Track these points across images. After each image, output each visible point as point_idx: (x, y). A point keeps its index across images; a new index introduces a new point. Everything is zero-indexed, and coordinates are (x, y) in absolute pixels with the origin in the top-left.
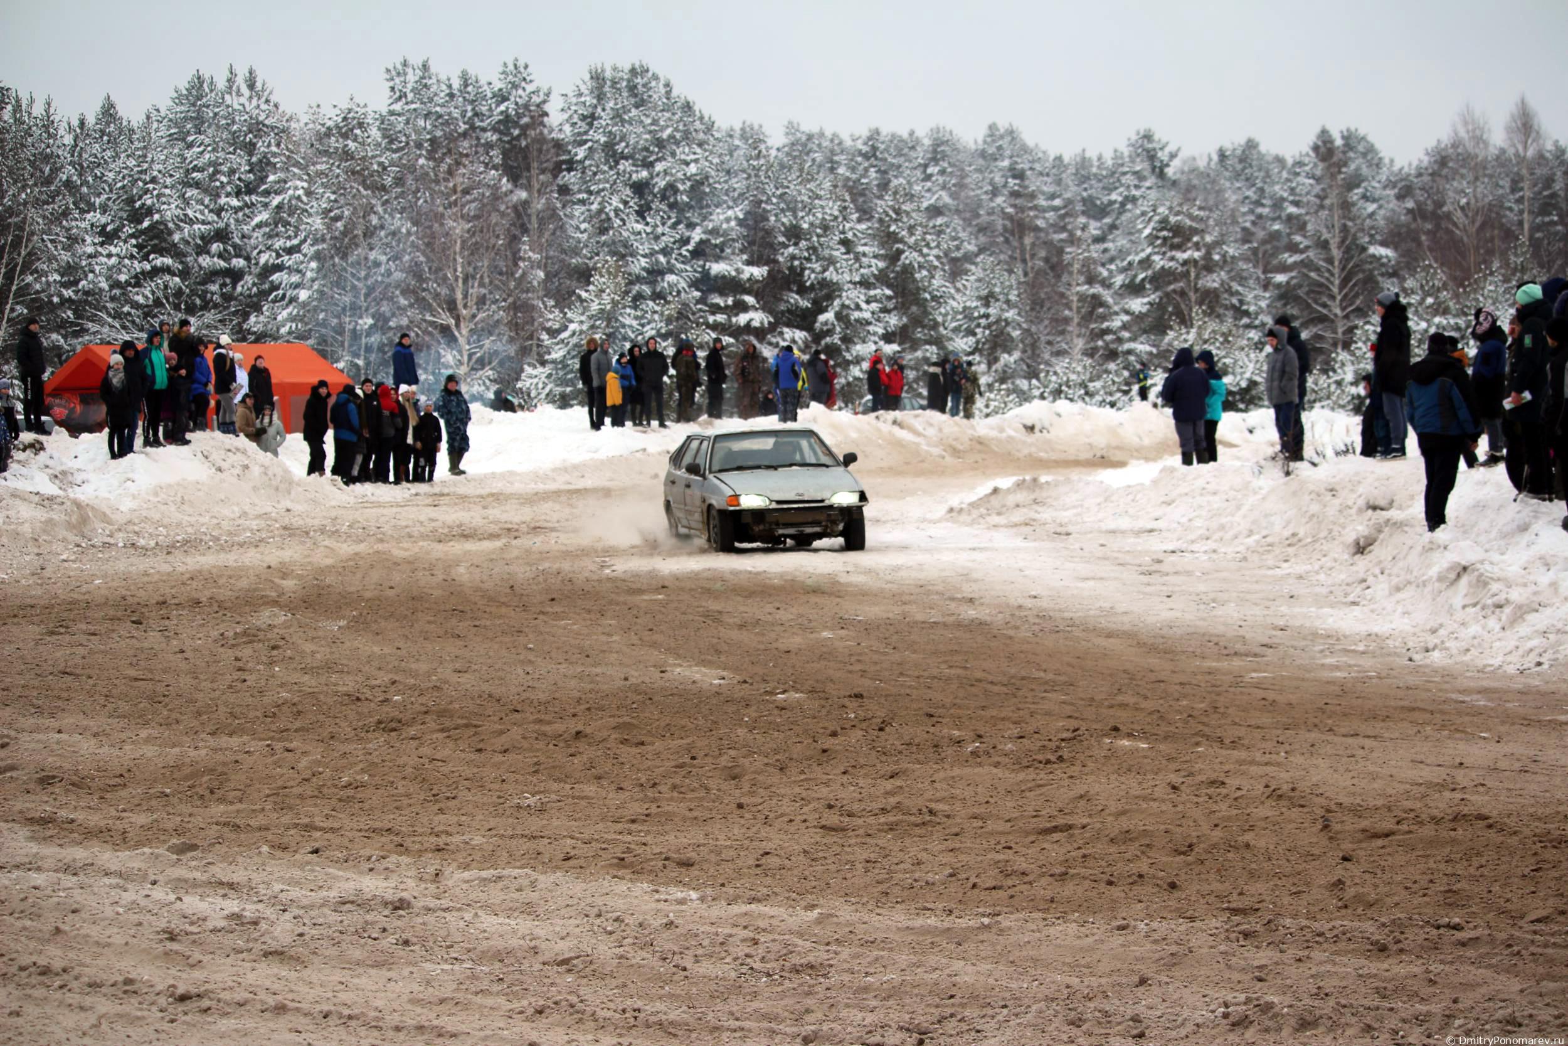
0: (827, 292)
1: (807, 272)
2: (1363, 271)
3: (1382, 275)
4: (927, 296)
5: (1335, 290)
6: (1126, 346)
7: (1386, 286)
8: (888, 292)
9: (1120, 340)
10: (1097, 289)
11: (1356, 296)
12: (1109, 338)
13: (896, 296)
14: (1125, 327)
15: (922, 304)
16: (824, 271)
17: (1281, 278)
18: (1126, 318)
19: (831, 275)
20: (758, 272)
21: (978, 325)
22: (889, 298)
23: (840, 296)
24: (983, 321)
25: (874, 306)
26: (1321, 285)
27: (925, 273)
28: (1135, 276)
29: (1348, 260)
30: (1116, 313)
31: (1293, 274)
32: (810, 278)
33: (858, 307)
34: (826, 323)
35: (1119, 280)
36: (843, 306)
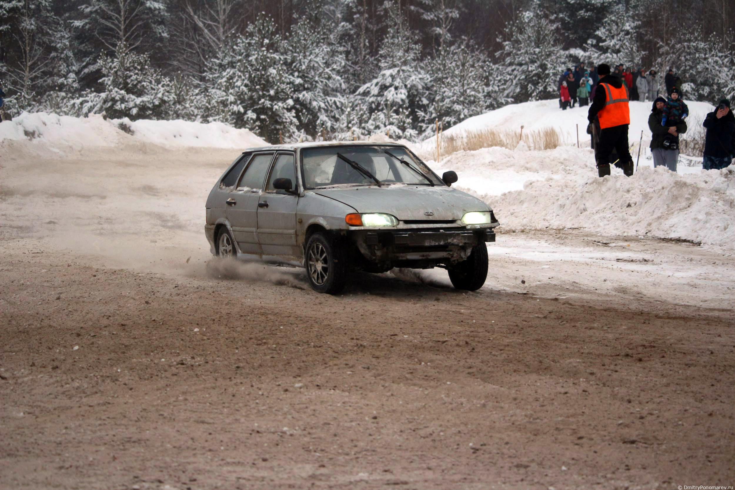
2: (142, 20)
3: (154, 23)
5: (121, 33)
7: (157, 31)
11: (138, 36)
17: (78, 23)
26: (111, 29)
29: (131, 13)
31: (87, 21)
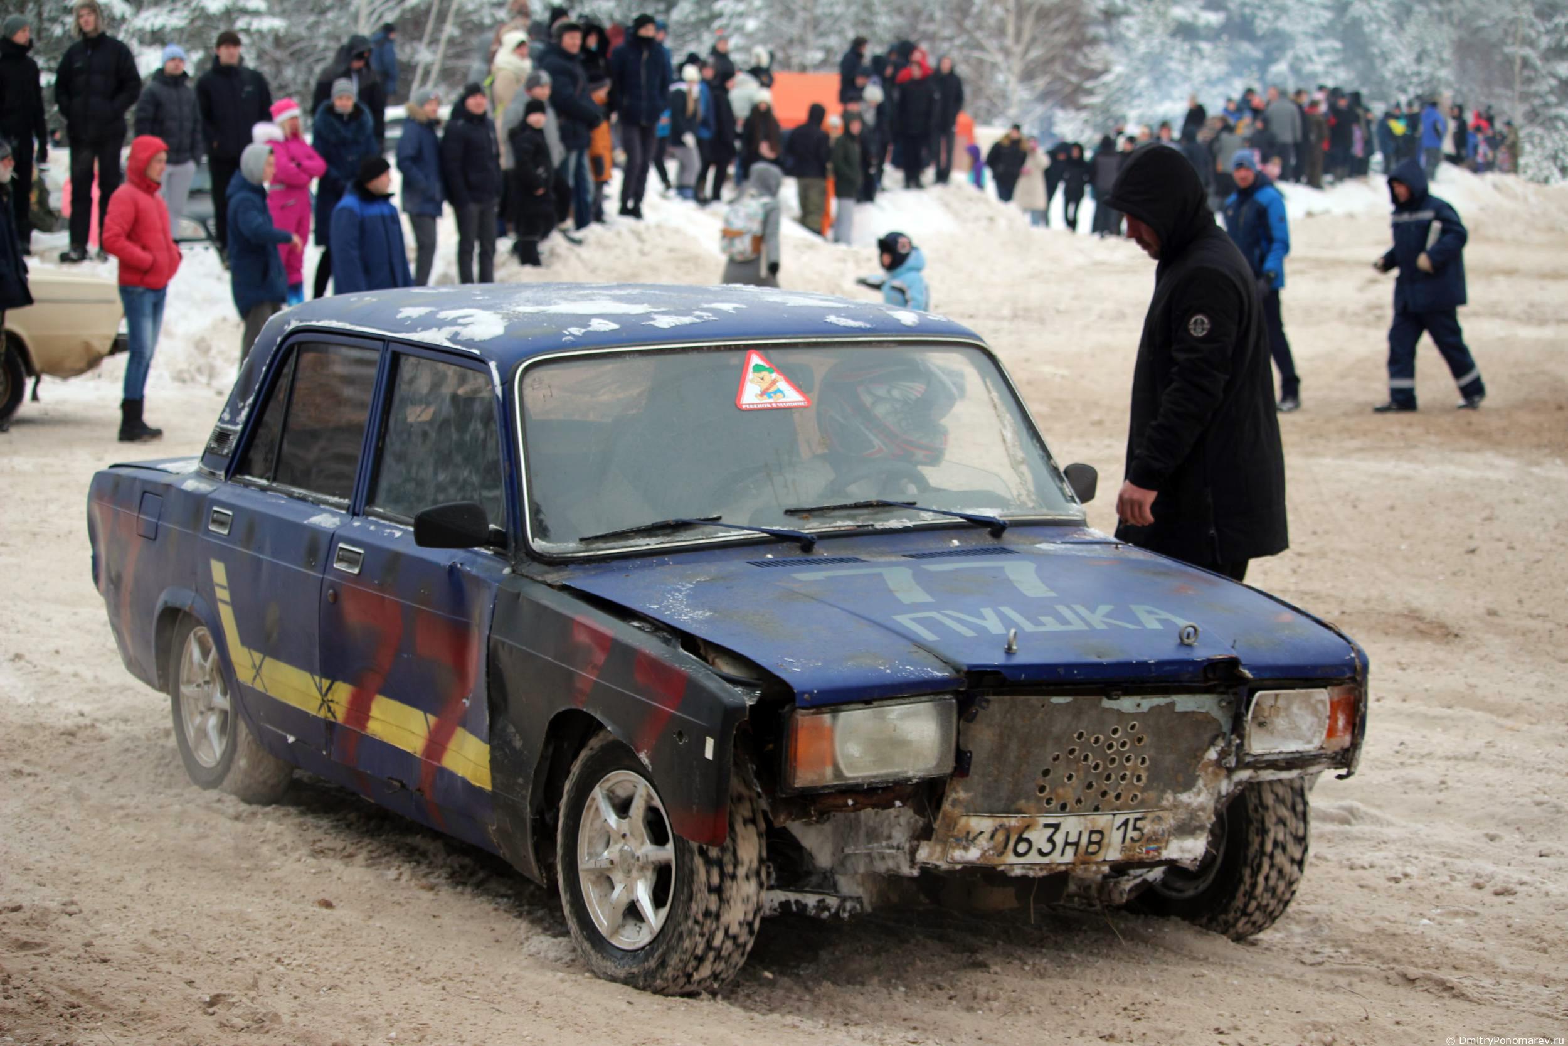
0: (1277, 43)
1: (1258, 22)
4: (1375, 50)
6: (1554, 111)
8: (1338, 45)
9: (1547, 105)
10: (1527, 51)
12: (1537, 102)
13: (1345, 50)
14: (1552, 91)
15: (1369, 59)
16: (1277, 18)
18: (1553, 82)
19: (1283, 24)
20: (1213, 18)
21: (1410, 83)
22: (1335, 51)
23: (1293, 47)
24: (1415, 80)
25: (1327, 59)
27: (1374, 26)
28: (1561, 39)
30: (1543, 77)
32: (1261, 26)
33: (1310, 60)
34: (1278, 75)
35: (1545, 42)
36: (1297, 58)
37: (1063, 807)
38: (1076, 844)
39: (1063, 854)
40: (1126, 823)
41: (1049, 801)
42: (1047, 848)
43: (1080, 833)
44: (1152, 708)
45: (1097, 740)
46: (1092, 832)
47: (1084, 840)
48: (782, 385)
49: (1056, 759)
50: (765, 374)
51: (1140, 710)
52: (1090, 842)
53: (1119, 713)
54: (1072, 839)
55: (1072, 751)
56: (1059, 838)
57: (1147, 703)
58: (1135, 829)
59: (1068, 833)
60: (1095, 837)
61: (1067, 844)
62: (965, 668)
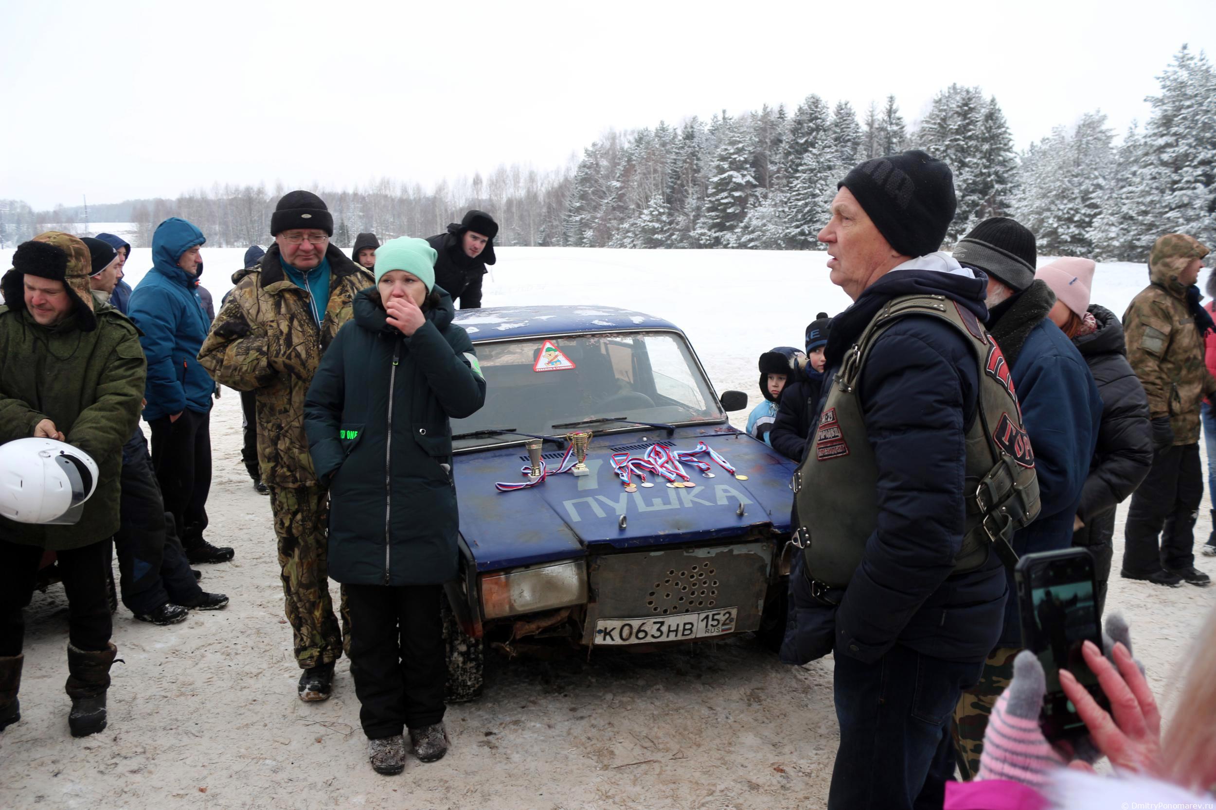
37: (665, 611)
38: (676, 631)
39: (668, 636)
40: (707, 617)
41: (655, 609)
42: (659, 634)
43: (678, 625)
44: (717, 554)
45: (683, 574)
46: (685, 624)
47: (681, 628)
48: (561, 358)
49: (658, 586)
50: (552, 352)
51: (709, 555)
52: (684, 629)
53: (696, 558)
54: (673, 628)
55: (667, 581)
56: (664, 629)
57: (714, 552)
58: (713, 620)
59: (669, 626)
60: (688, 627)
61: (669, 631)
62: (586, 543)
